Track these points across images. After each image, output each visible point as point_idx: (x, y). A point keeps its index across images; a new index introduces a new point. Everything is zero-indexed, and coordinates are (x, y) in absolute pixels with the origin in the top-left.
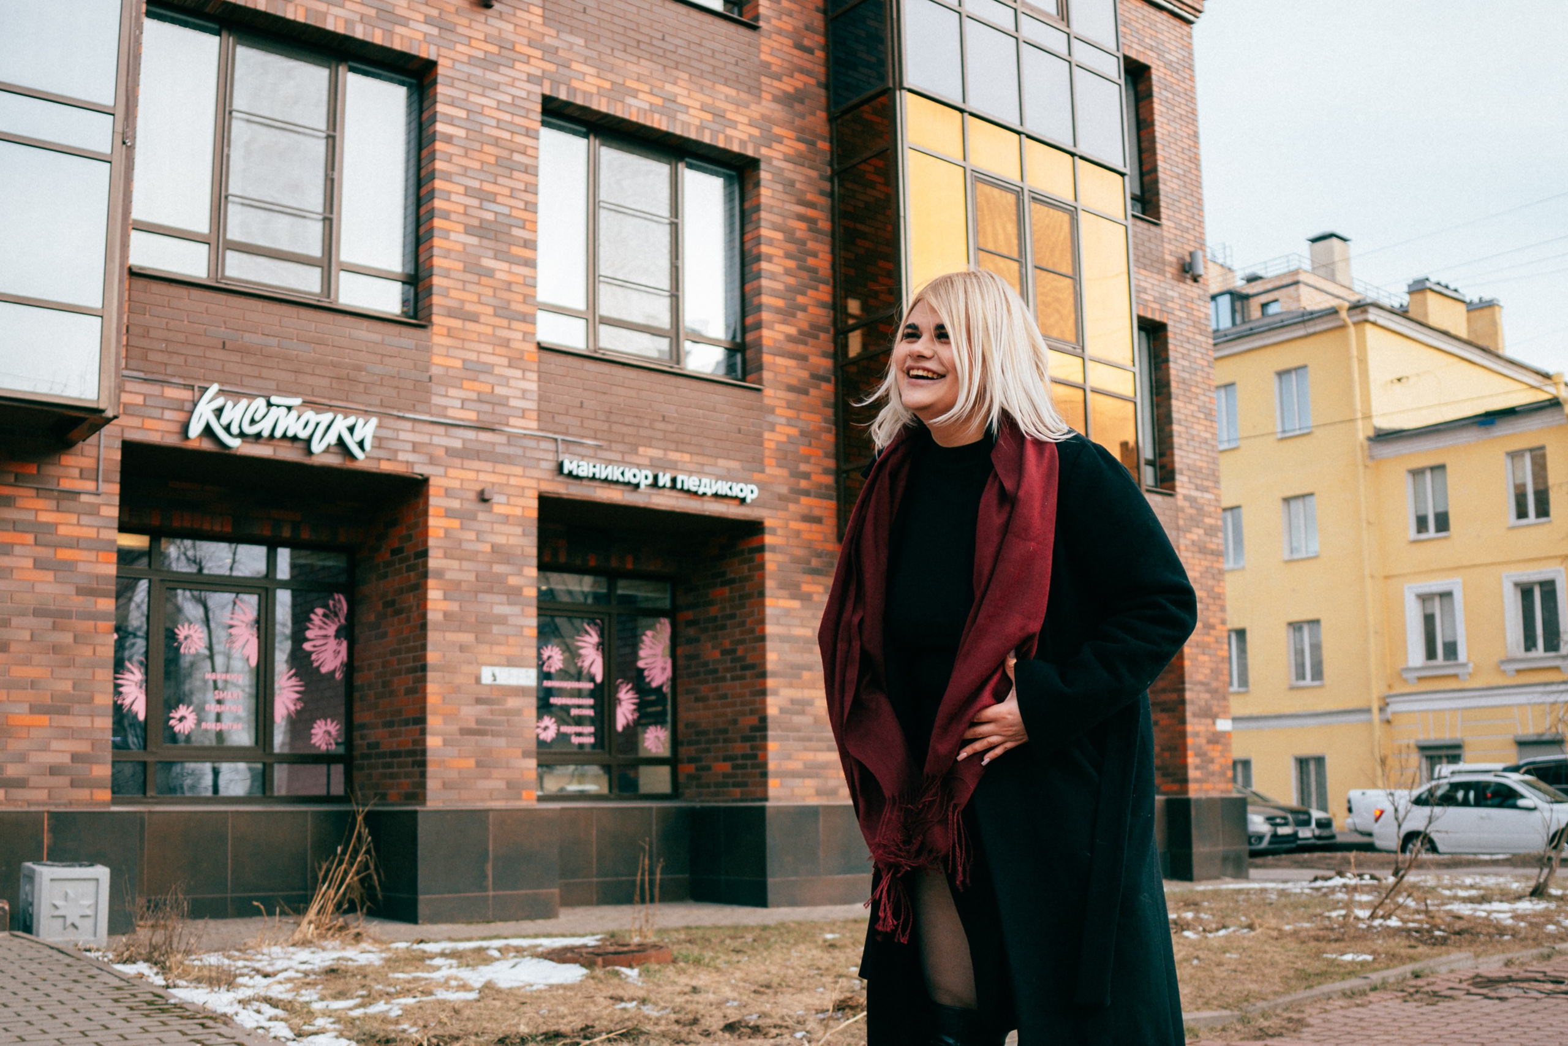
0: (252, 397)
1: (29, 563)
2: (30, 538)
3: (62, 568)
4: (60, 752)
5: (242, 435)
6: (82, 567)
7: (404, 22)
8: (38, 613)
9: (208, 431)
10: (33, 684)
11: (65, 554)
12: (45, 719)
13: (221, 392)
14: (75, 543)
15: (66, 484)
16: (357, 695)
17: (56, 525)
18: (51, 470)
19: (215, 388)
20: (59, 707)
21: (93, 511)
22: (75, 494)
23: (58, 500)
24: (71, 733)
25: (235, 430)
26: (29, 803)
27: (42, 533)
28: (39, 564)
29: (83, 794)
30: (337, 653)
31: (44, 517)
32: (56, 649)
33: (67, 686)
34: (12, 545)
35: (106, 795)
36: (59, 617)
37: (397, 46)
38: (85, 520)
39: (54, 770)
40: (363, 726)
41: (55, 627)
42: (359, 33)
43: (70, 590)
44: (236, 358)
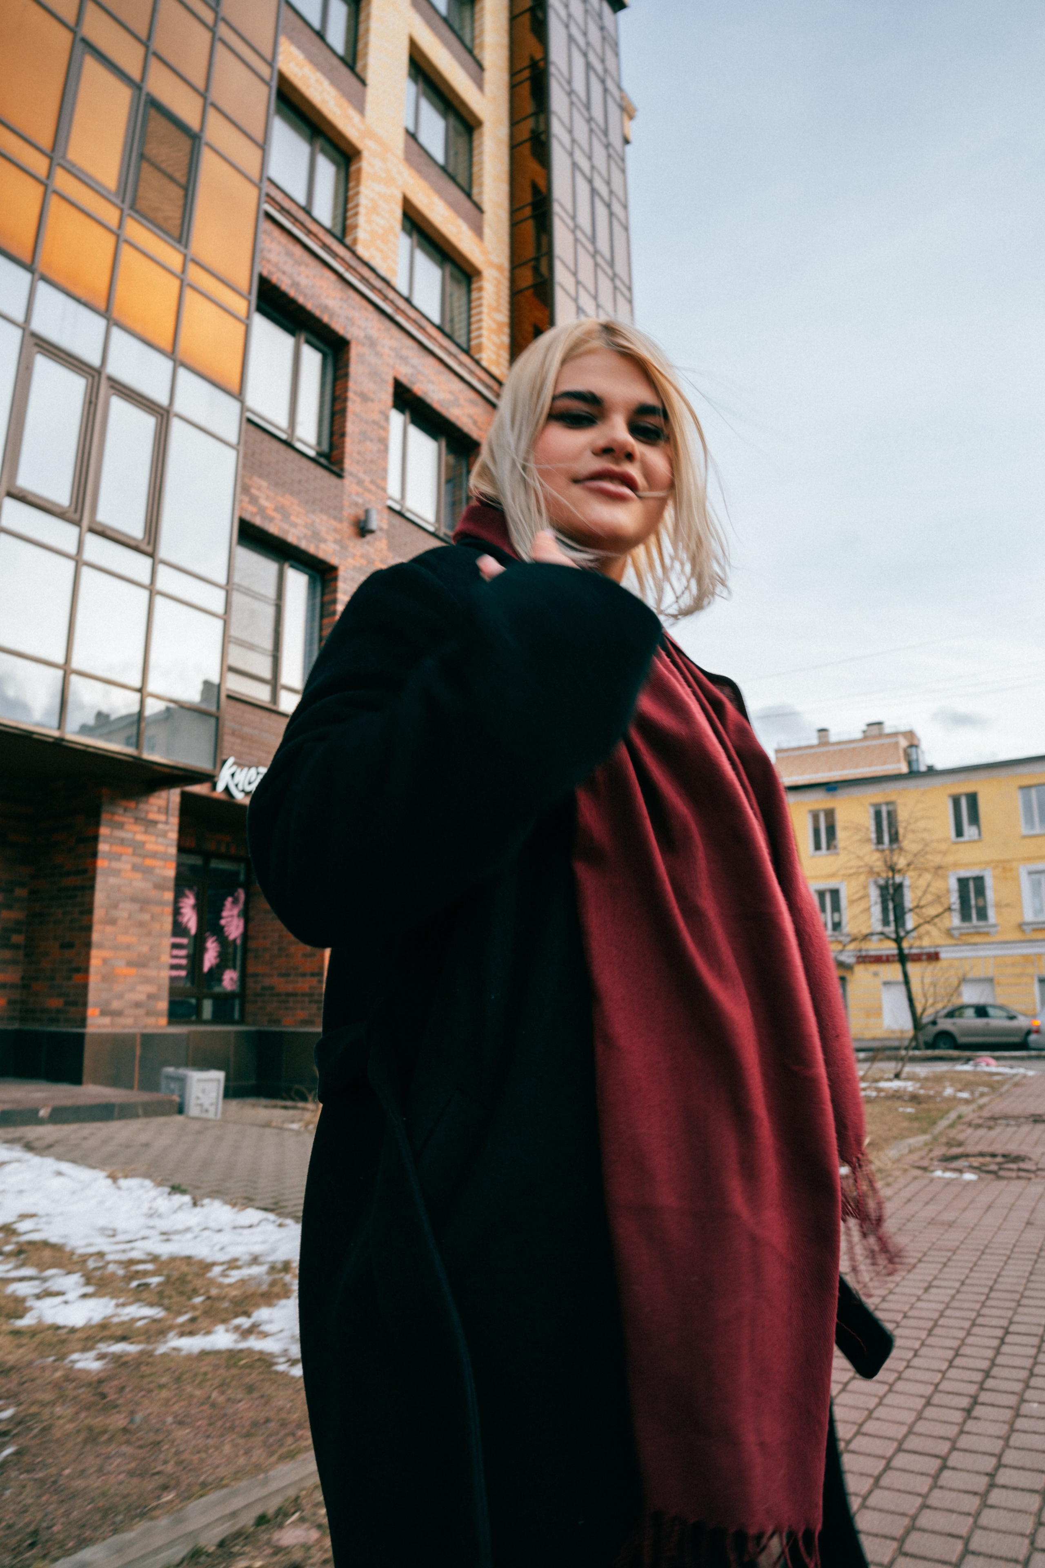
0: (250, 767)
1: (129, 867)
2: (130, 850)
3: (146, 871)
4: (141, 993)
5: (243, 791)
6: (157, 871)
7: (325, 541)
8: (133, 899)
9: (227, 789)
10: (128, 947)
11: (149, 862)
12: (133, 971)
13: (235, 763)
14: (154, 855)
15: (152, 816)
16: (251, 955)
17: (144, 843)
18: (142, 806)
19: (231, 760)
20: (140, 963)
21: (164, 835)
22: (155, 823)
23: (147, 827)
24: (147, 980)
25: (240, 787)
26: (124, 1027)
27: (138, 848)
28: (135, 868)
29: (151, 1021)
30: (238, 927)
31: (140, 837)
32: (141, 924)
33: (145, 949)
34: (121, 855)
35: (163, 1021)
36: (143, 902)
37: (321, 555)
38: (160, 840)
39: (138, 1005)
40: (256, 975)
41: (142, 910)
42: (304, 545)
43: (149, 885)
44: (238, 741)
